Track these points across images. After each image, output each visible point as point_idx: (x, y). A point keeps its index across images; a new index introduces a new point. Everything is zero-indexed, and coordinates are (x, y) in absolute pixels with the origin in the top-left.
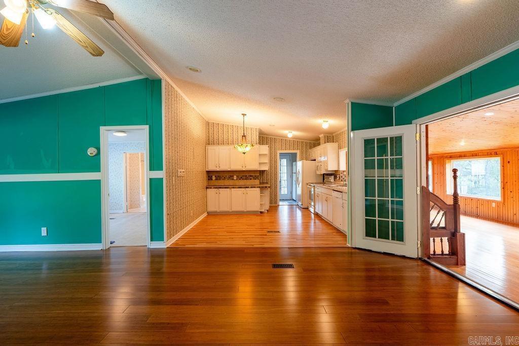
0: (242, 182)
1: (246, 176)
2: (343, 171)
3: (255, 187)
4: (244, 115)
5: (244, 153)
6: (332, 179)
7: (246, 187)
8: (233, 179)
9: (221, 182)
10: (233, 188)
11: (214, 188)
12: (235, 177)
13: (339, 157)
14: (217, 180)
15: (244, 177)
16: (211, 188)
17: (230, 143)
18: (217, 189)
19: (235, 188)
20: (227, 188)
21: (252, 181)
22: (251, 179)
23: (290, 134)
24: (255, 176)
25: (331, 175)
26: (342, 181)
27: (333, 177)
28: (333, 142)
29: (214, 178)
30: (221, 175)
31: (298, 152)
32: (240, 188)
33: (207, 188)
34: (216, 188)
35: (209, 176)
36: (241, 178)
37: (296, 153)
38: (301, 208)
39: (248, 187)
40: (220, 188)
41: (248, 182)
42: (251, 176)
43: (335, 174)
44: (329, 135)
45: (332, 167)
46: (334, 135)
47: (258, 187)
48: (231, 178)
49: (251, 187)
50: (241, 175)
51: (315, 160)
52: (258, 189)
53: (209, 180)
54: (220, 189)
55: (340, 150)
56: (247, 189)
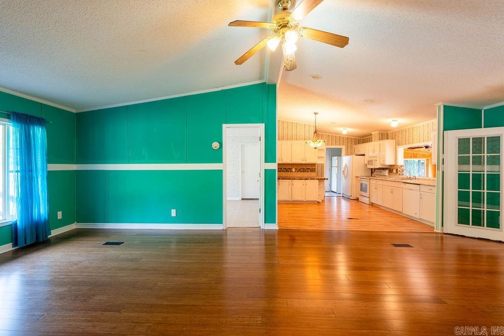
0: (300, 174)
1: (304, 169)
2: (401, 166)
3: (314, 179)
4: (316, 113)
5: (316, 148)
6: (386, 173)
7: (306, 179)
8: (292, 171)
10: (294, 179)
12: (294, 170)
13: (396, 153)
15: (302, 170)
19: (296, 179)
20: (289, 179)
21: (309, 173)
23: (345, 131)
24: (312, 169)
25: (384, 169)
26: (399, 174)
27: (387, 171)
28: (387, 139)
31: (344, 148)
32: (300, 179)
36: (299, 171)
37: (341, 149)
38: (348, 199)
39: (308, 179)
41: (306, 175)
42: (308, 169)
43: (390, 169)
44: (383, 132)
45: (389, 161)
46: (389, 132)
47: (317, 179)
48: (290, 170)
49: (311, 179)
50: (300, 167)
51: (364, 155)
52: (317, 181)
55: (397, 147)
56: (306, 181)
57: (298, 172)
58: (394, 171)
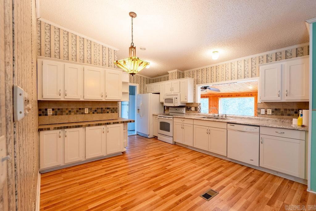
0: (96, 117)
1: (102, 108)
3: (118, 123)
4: (133, 15)
6: (184, 110)
7: (108, 124)
8: (83, 113)
9: (64, 119)
10: (89, 126)
11: (55, 129)
12: (86, 111)
14: (56, 115)
15: (99, 110)
16: (49, 129)
17: (85, 60)
18: (60, 130)
19: (92, 125)
20: (79, 126)
21: (110, 114)
22: (108, 112)
24: (113, 108)
25: (183, 107)
26: (198, 112)
27: (185, 109)
29: (50, 112)
30: (64, 107)
31: (137, 86)
32: (99, 125)
33: (40, 130)
34: (58, 128)
35: (40, 110)
36: (96, 111)
37: (135, 87)
38: (145, 137)
39: (110, 124)
40: (67, 127)
41: (105, 117)
42: (108, 108)
43: (188, 107)
45: (190, 100)
47: (121, 122)
48: (80, 111)
49: (114, 123)
50: (95, 107)
51: (159, 93)
52: (122, 124)
53: (40, 115)
54: (66, 130)
55: (197, 85)
56: (108, 126)
57: (93, 113)
58: (193, 109)
